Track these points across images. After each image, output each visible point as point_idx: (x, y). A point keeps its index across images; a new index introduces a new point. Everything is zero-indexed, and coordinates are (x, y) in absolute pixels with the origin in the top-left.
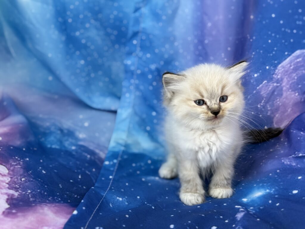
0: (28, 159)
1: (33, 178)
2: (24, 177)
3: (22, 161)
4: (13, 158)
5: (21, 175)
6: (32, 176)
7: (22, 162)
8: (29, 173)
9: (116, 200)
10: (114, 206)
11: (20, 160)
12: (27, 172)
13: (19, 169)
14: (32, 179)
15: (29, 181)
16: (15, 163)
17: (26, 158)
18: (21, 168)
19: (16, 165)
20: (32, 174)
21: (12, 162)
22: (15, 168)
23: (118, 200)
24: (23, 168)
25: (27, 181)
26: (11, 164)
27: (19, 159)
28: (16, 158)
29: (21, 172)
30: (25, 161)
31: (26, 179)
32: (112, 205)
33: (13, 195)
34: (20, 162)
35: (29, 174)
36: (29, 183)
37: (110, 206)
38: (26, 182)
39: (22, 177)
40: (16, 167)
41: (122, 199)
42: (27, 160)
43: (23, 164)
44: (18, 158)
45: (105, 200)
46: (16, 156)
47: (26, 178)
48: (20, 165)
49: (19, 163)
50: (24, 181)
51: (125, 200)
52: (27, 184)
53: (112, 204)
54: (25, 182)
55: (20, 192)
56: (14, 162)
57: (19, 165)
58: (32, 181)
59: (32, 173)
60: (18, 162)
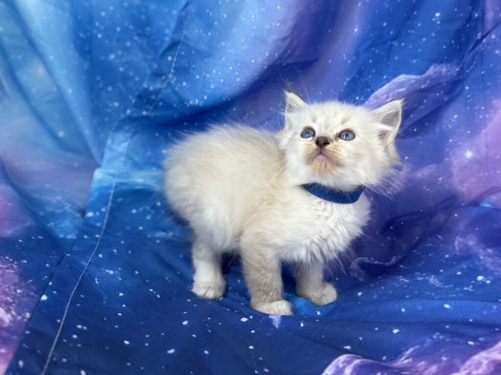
0: (25, 261)
1: (35, 292)
2: (21, 288)
3: (15, 263)
4: (2, 257)
5: (15, 285)
6: (33, 287)
7: (15, 265)
8: (28, 282)
9: (105, 273)
10: (101, 282)
11: (13, 262)
12: (26, 282)
13: (11, 276)
14: (32, 294)
15: (28, 296)
16: (6, 266)
17: (23, 260)
18: (15, 273)
19: (7, 268)
20: (33, 285)
22: (4, 272)
23: (107, 273)
24: (19, 275)
25: (25, 295)
27: (11, 260)
28: (7, 258)
29: (16, 279)
30: (21, 263)
31: (23, 292)
32: (98, 280)
34: (12, 264)
35: (29, 285)
36: (28, 298)
37: (95, 283)
38: (23, 297)
39: (16, 287)
40: (7, 271)
41: (114, 272)
42: (24, 263)
43: (19, 268)
44: (10, 258)
45: (86, 273)
46: (7, 256)
47: (24, 290)
48: (13, 270)
49: (12, 267)
50: (20, 293)
51: (117, 274)
52: (24, 299)
53: (99, 278)
54: (22, 295)
55: (13, 316)
56: (4, 264)
57: (11, 270)
58: (33, 297)
59: (33, 282)
60: (9, 265)
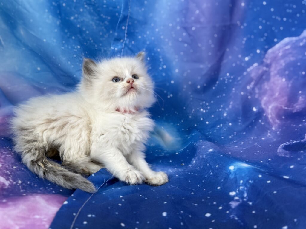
1: (25, 168)
2: (16, 166)
4: (5, 148)
5: (12, 164)
6: (23, 165)
7: (13, 152)
8: (20, 163)
14: (23, 169)
15: (20, 170)
18: (12, 157)
19: (8, 154)
21: (4, 151)
22: (6, 156)
24: (14, 158)
25: (18, 170)
26: (2, 153)
27: (10, 149)
29: (13, 161)
31: (17, 168)
33: (4, 184)
34: (11, 152)
36: (20, 172)
40: (8, 156)
43: (14, 154)
46: (8, 147)
48: (11, 155)
49: (10, 154)
50: (15, 169)
52: (18, 172)
55: (10, 182)
58: (23, 171)
60: (9, 152)
